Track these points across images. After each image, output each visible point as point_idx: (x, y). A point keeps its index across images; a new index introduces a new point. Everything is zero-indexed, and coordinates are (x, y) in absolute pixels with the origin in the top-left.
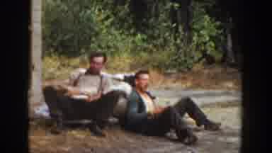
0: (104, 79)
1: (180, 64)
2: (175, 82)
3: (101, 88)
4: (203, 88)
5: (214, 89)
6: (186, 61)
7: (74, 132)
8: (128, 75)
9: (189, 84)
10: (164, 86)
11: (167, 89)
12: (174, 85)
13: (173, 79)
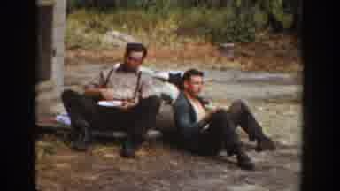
0: (143, 77)
1: (239, 33)
2: (232, 60)
3: (139, 89)
4: (268, 71)
5: (282, 72)
6: (246, 29)
7: (103, 149)
8: (175, 72)
9: (250, 63)
10: (219, 66)
11: (223, 69)
12: (232, 65)
13: (231, 56)
